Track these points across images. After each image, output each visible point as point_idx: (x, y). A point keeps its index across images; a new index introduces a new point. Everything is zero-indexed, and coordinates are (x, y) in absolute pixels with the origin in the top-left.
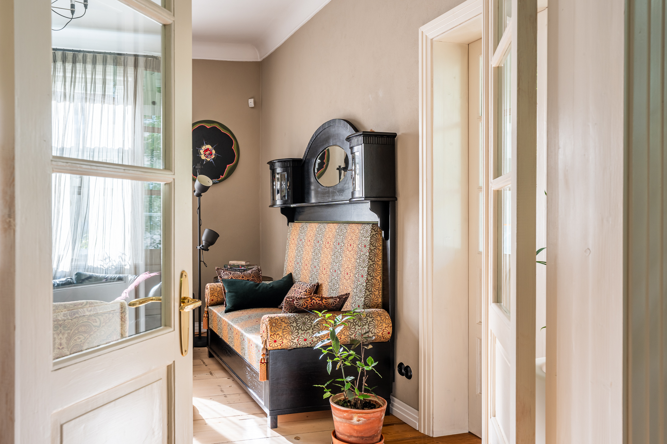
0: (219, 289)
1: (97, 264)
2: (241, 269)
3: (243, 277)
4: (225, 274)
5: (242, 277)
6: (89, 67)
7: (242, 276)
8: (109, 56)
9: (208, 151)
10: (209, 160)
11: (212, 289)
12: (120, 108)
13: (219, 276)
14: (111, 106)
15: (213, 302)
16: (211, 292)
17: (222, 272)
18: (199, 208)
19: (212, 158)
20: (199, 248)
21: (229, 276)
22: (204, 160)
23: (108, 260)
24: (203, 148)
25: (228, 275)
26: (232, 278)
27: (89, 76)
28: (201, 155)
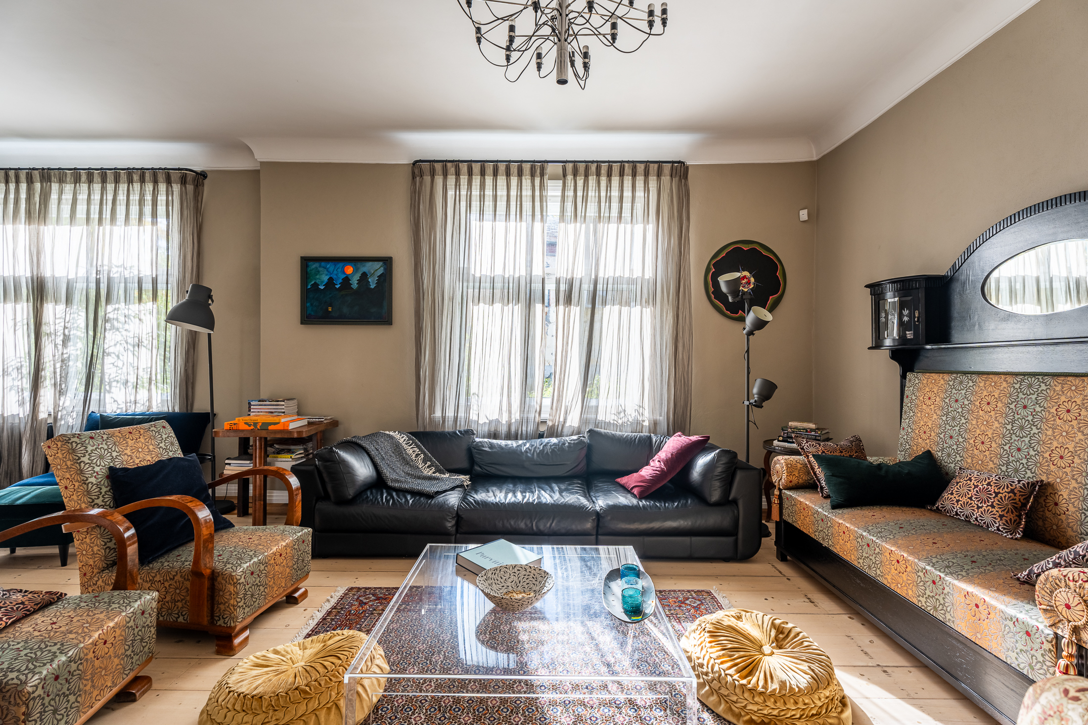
0: (799, 466)
1: (610, 418)
2: (811, 435)
3: (841, 452)
6: (604, 180)
7: (839, 450)
8: (626, 165)
9: (745, 280)
10: (746, 290)
11: (790, 466)
12: (639, 228)
14: (629, 226)
15: (791, 485)
16: (788, 470)
18: (748, 351)
19: (751, 287)
20: (747, 403)
23: (622, 415)
26: (823, 452)
27: (603, 194)
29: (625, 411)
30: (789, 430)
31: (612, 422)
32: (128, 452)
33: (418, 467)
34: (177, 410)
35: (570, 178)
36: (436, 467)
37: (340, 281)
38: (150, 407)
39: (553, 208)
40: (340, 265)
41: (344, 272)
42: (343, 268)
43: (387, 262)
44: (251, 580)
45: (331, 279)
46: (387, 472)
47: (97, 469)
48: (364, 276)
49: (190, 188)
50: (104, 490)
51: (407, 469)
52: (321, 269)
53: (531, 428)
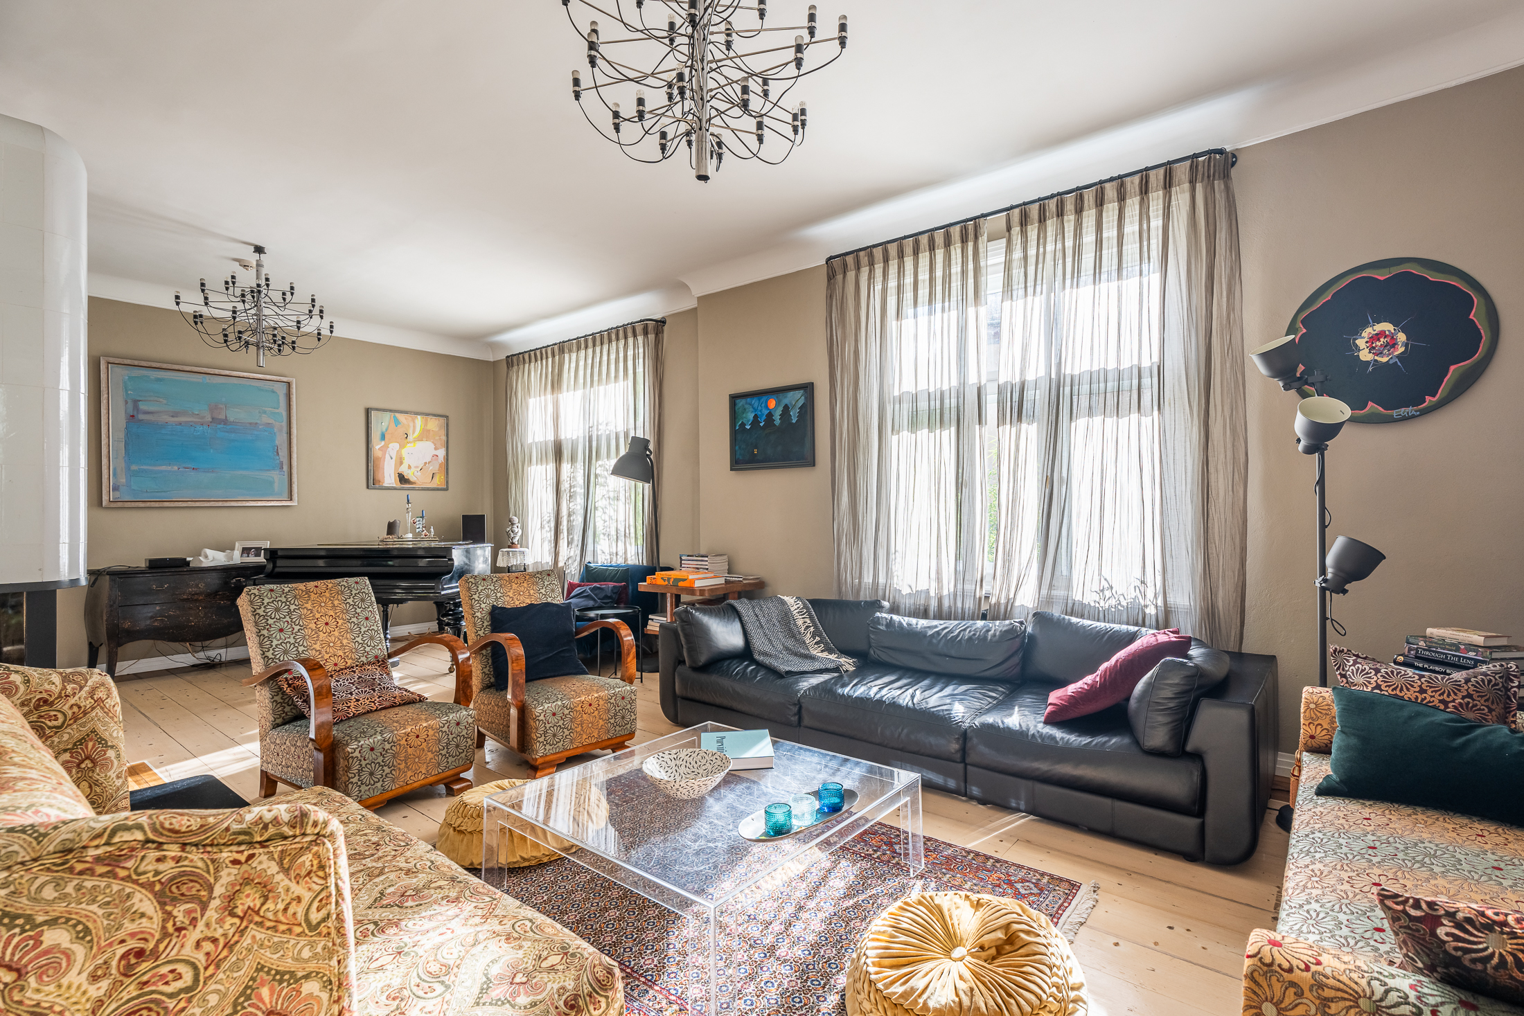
1: (1087, 598)
2: (1464, 658)
4: (1357, 670)
5: (1418, 689)
7: (1420, 686)
9: (1382, 340)
10: (1385, 360)
11: (1312, 706)
13: (1340, 674)
15: (1314, 743)
16: (1307, 714)
17: (1348, 661)
18: (1321, 482)
19: (1396, 353)
20: (1317, 583)
21: (1370, 678)
22: (1368, 363)
23: (1108, 593)
24: (1363, 334)
25: (1367, 673)
26: (1378, 687)
28: (1359, 350)
29: (1112, 588)
30: (1422, 644)
31: (1092, 604)
32: (511, 594)
33: (804, 642)
34: (645, 564)
35: (1016, 230)
36: (826, 644)
37: (764, 417)
38: (626, 559)
39: (993, 280)
40: (764, 399)
41: (767, 407)
42: (766, 402)
43: (808, 389)
44: (553, 720)
45: (756, 417)
46: (759, 643)
47: (483, 606)
48: (786, 408)
49: (651, 337)
50: (486, 624)
51: (790, 643)
52: (747, 406)
53: (969, 604)
